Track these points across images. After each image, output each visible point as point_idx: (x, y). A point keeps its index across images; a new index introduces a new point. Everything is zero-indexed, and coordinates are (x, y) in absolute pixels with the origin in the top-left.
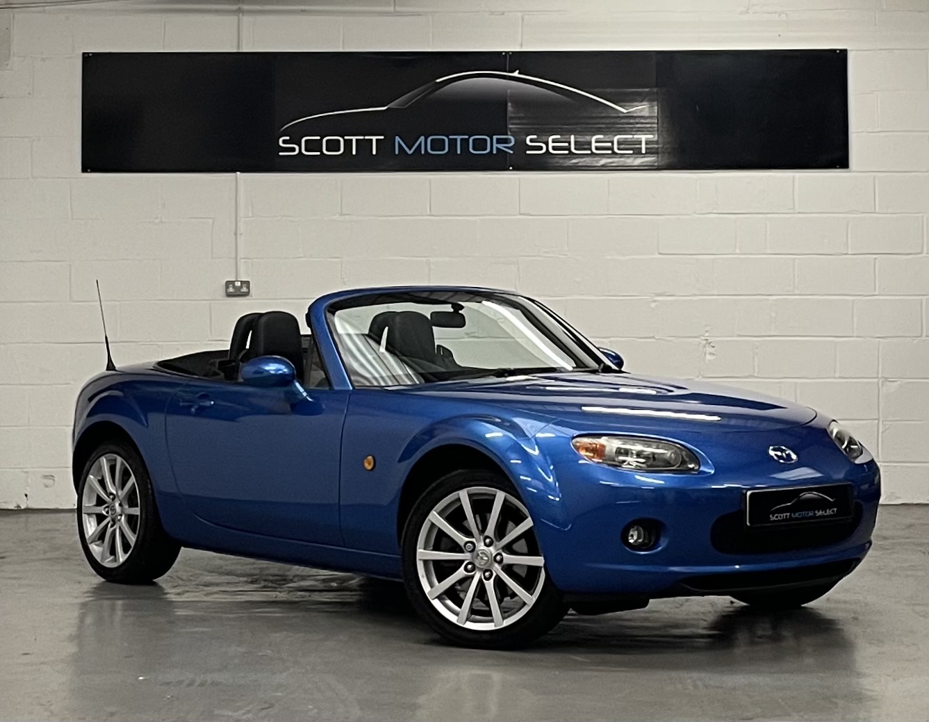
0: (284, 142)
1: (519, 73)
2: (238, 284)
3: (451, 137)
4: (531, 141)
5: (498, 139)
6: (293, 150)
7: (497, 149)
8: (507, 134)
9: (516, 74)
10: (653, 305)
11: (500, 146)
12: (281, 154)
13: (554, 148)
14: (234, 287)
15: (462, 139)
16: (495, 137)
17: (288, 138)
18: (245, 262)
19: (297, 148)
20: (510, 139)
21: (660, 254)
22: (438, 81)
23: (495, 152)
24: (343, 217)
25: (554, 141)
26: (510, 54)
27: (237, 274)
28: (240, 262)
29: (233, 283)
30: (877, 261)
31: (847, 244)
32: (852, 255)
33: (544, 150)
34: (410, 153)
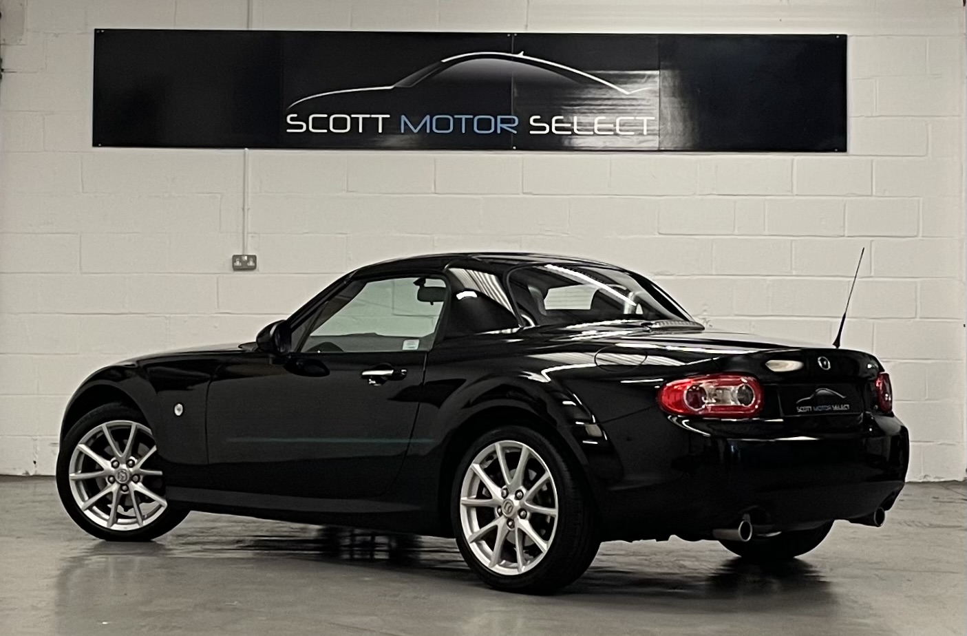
0: (292, 119)
1: (524, 55)
2: (245, 258)
3: (456, 116)
4: (535, 121)
5: (501, 119)
6: (301, 127)
7: (501, 128)
8: (510, 115)
9: (521, 55)
11: (505, 126)
12: (288, 131)
13: (557, 129)
14: (240, 261)
15: (466, 119)
16: (499, 117)
17: (296, 115)
18: (252, 236)
19: (304, 125)
20: (514, 119)
21: (660, 234)
22: (444, 61)
23: (499, 131)
24: (350, 193)
25: (557, 121)
26: (515, 35)
27: (244, 248)
28: (247, 237)
29: (240, 257)
30: (873, 243)
31: (844, 227)
32: (849, 237)
33: (547, 131)
34: (416, 131)
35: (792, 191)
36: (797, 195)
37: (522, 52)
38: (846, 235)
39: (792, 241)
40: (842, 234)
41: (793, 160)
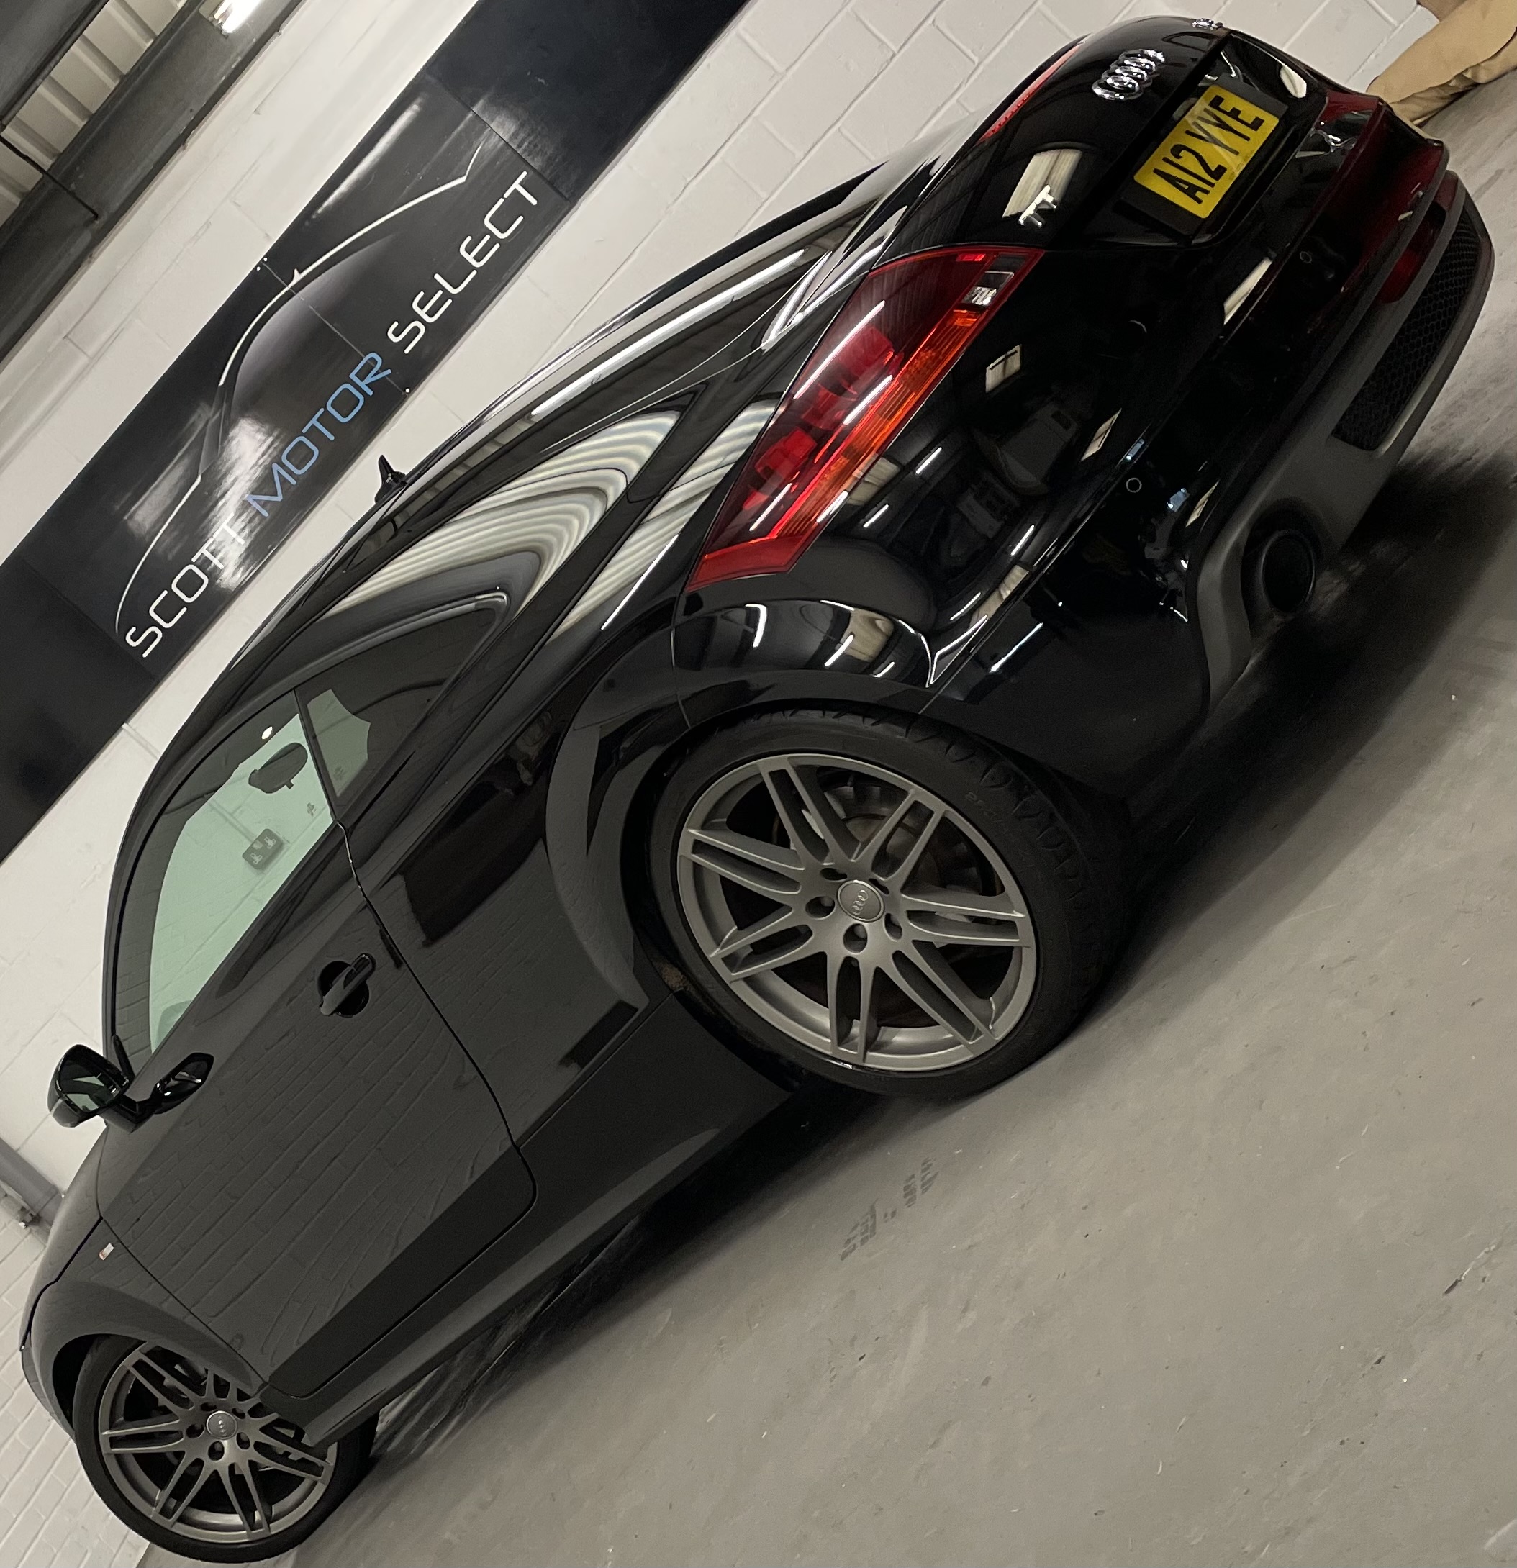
0: (134, 638)
1: (300, 272)
2: (258, 845)
3: (304, 431)
4: (396, 333)
5: (356, 375)
6: (154, 635)
7: (368, 385)
8: (362, 359)
9: (298, 277)
11: (369, 379)
12: (145, 655)
13: (430, 314)
14: (258, 852)
15: (318, 420)
16: (353, 376)
17: (133, 629)
19: (154, 629)
20: (372, 359)
22: (222, 383)
23: (370, 393)
25: (422, 306)
26: (265, 259)
27: (246, 833)
28: (234, 818)
29: (251, 850)
30: (937, 23)
31: (883, 43)
32: (901, 49)
33: (423, 329)
34: (279, 498)
35: (776, 72)
36: (787, 70)
37: (296, 271)
38: (896, 50)
40: (891, 54)
41: (739, 36)
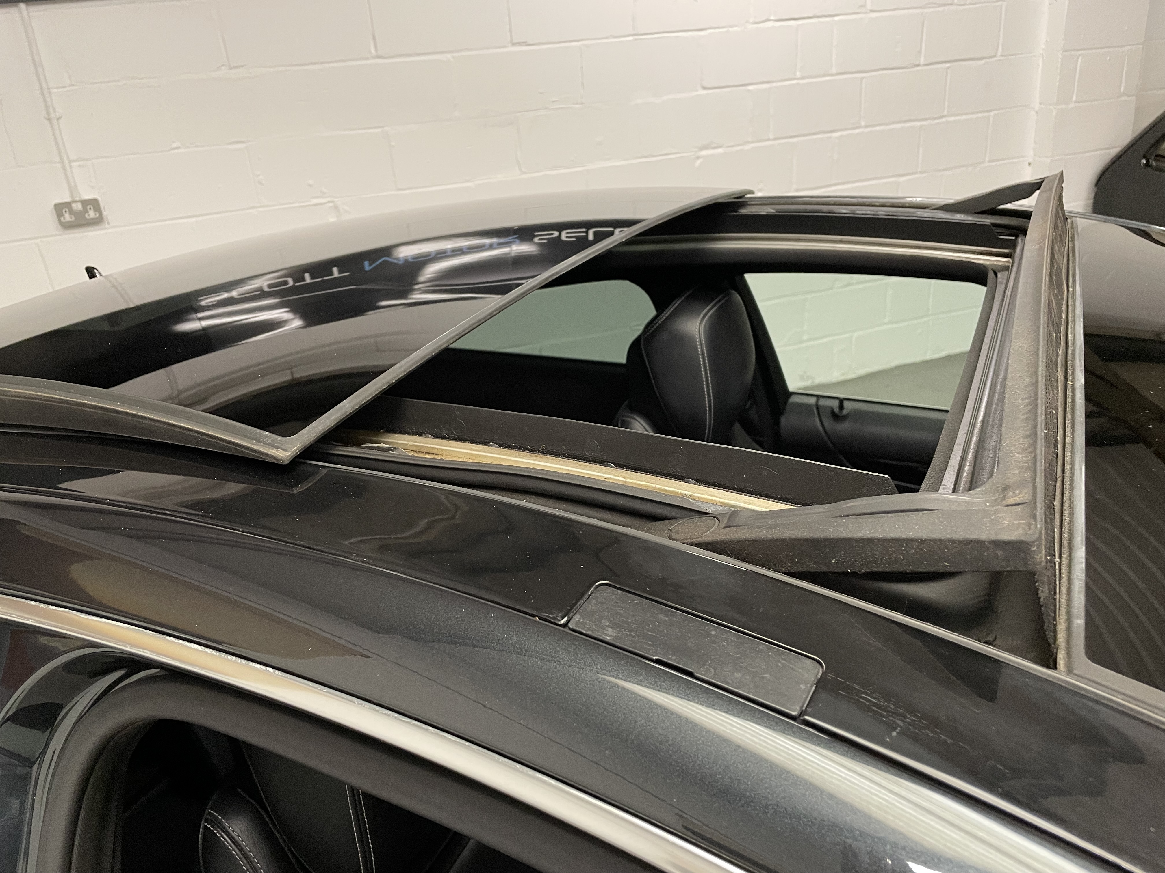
2: (77, 207)
10: (698, 162)
14: (72, 212)
18: (80, 166)
21: (704, 88)
24: (233, 71)
27: (71, 189)
29: (67, 205)
30: (948, 70)
31: (921, 52)
32: (923, 65)
39: (862, 78)
40: (918, 63)
